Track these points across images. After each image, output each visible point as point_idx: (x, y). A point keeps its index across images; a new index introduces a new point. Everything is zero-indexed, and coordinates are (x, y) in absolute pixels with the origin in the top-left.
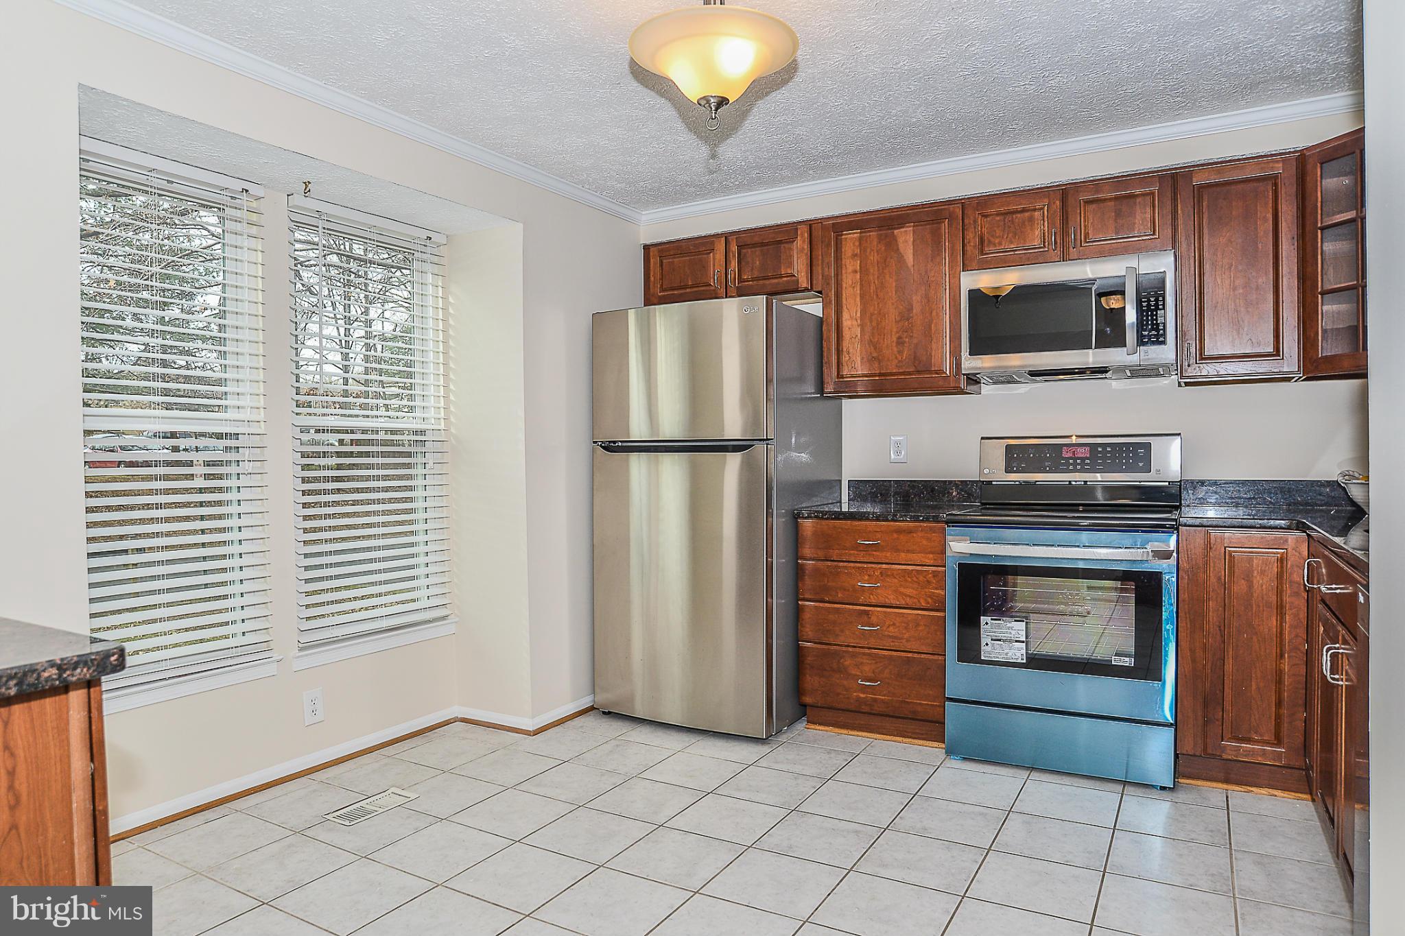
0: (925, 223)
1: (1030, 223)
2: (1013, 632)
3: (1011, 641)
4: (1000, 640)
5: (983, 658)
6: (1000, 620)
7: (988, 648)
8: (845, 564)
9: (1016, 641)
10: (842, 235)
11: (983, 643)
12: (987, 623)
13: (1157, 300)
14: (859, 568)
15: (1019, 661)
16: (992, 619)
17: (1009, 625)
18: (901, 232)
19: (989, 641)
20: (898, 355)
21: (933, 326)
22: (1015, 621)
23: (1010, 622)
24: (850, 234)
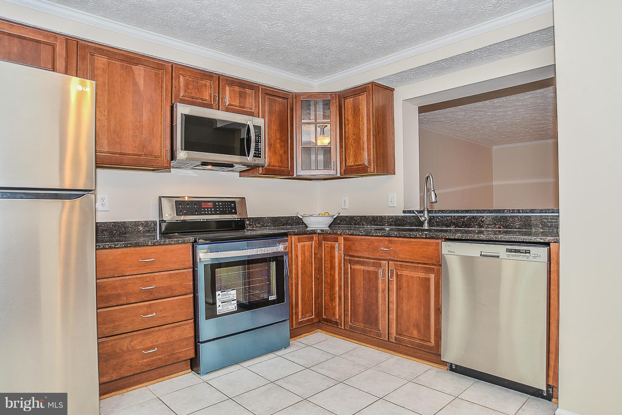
0: (151, 68)
1: (205, 87)
2: (231, 296)
3: (230, 301)
4: (225, 302)
5: (218, 314)
6: (225, 291)
7: (220, 308)
8: (130, 277)
9: (233, 300)
10: (94, 56)
11: (218, 305)
12: (219, 295)
13: (258, 138)
14: (140, 278)
15: (234, 310)
16: (221, 292)
17: (229, 293)
18: (137, 68)
19: (221, 304)
20: (133, 143)
21: (154, 129)
22: (232, 290)
23: (229, 291)
24: (101, 57)
